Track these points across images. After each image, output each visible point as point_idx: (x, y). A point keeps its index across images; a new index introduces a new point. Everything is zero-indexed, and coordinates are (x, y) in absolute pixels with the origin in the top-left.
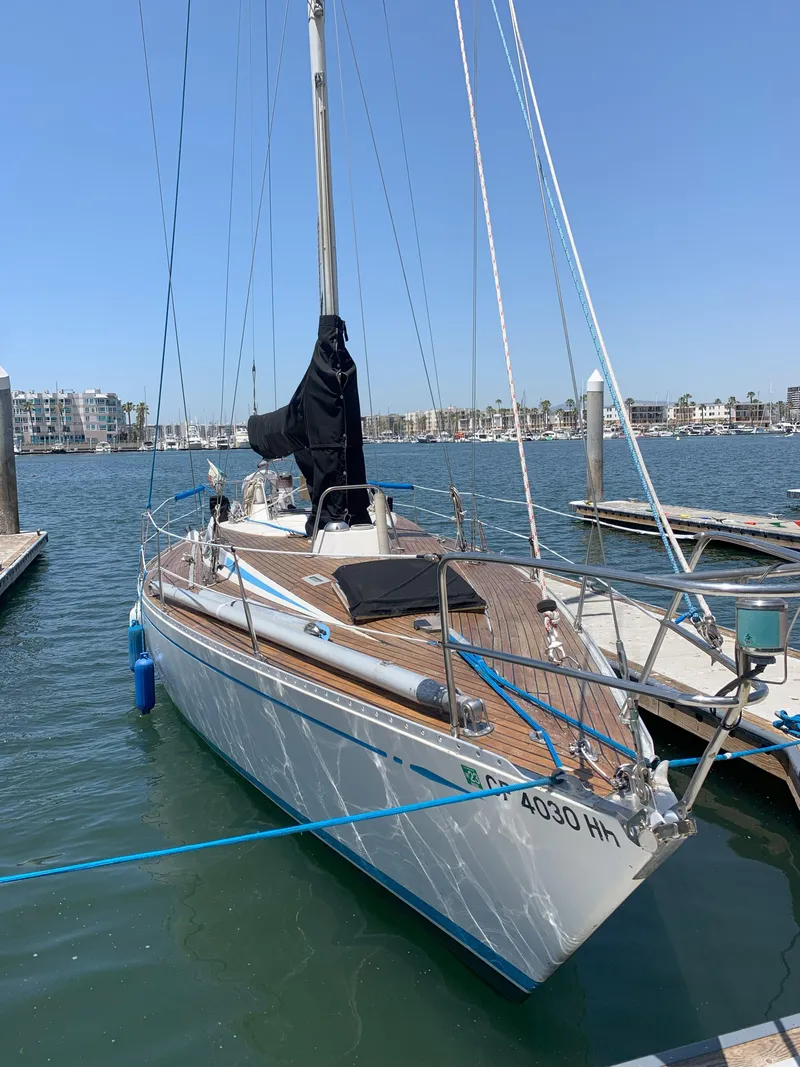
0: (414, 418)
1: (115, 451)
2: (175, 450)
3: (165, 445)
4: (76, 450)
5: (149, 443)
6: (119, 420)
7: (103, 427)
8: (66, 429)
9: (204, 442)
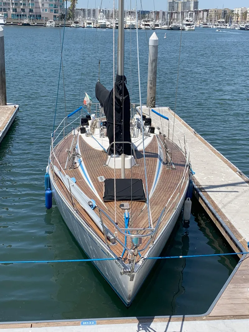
0: (240, 13)
1: (57, 26)
2: (91, 27)
3: (85, 24)
4: (36, 24)
5: (76, 23)
6: (61, 6)
7: (51, 11)
8: (31, 11)
9: (108, 23)
